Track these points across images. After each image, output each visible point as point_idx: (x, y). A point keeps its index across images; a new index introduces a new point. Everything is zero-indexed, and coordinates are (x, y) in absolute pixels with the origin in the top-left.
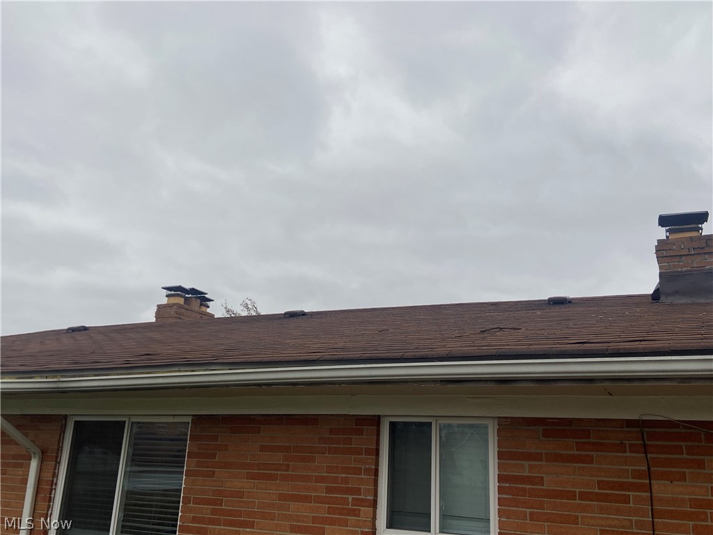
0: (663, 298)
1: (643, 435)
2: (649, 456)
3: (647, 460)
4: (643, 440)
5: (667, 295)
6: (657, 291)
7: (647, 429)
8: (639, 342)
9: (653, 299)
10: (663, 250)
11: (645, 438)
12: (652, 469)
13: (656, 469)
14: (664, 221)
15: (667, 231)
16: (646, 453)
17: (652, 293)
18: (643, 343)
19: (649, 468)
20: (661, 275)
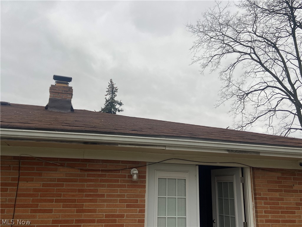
0: (49, 109)
1: (20, 163)
2: (20, 171)
3: (19, 173)
4: (20, 165)
5: (51, 107)
6: (47, 105)
7: (21, 160)
8: (23, 124)
9: (45, 109)
10: (52, 89)
11: (20, 164)
12: (20, 177)
13: (22, 177)
14: (56, 78)
15: (56, 82)
16: (19, 170)
17: (45, 106)
18: (25, 124)
19: (19, 177)
20: (50, 99)
